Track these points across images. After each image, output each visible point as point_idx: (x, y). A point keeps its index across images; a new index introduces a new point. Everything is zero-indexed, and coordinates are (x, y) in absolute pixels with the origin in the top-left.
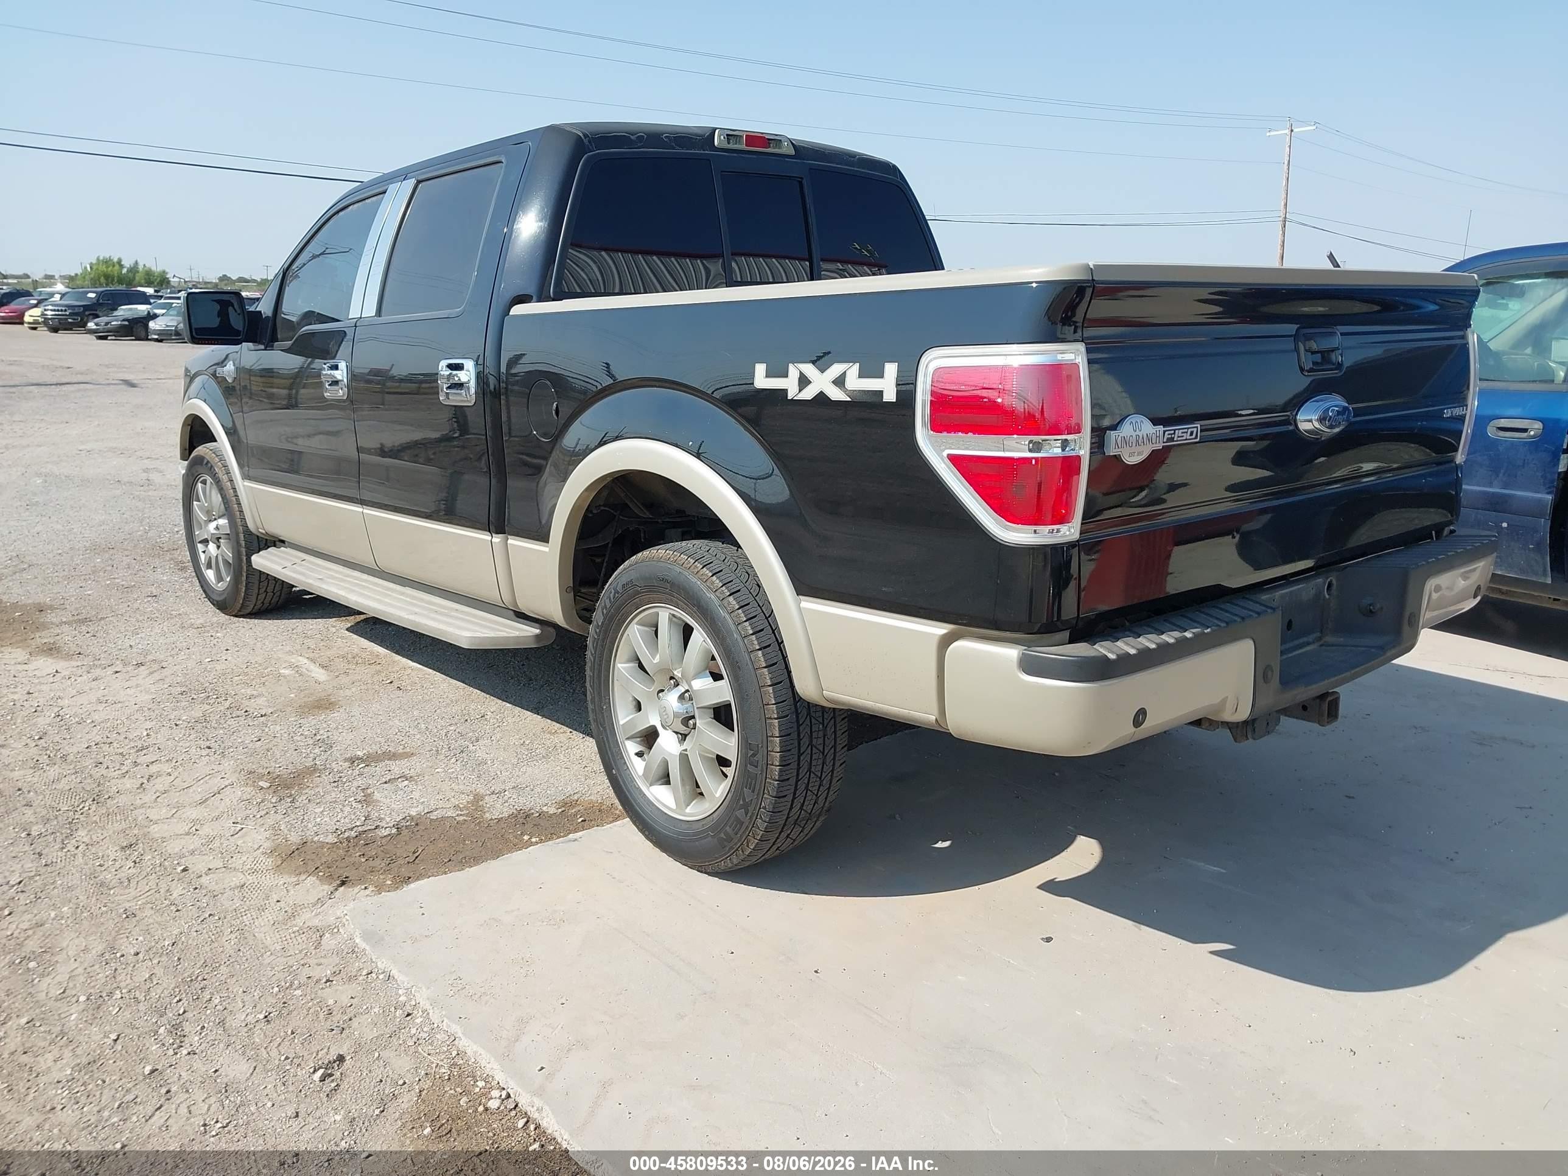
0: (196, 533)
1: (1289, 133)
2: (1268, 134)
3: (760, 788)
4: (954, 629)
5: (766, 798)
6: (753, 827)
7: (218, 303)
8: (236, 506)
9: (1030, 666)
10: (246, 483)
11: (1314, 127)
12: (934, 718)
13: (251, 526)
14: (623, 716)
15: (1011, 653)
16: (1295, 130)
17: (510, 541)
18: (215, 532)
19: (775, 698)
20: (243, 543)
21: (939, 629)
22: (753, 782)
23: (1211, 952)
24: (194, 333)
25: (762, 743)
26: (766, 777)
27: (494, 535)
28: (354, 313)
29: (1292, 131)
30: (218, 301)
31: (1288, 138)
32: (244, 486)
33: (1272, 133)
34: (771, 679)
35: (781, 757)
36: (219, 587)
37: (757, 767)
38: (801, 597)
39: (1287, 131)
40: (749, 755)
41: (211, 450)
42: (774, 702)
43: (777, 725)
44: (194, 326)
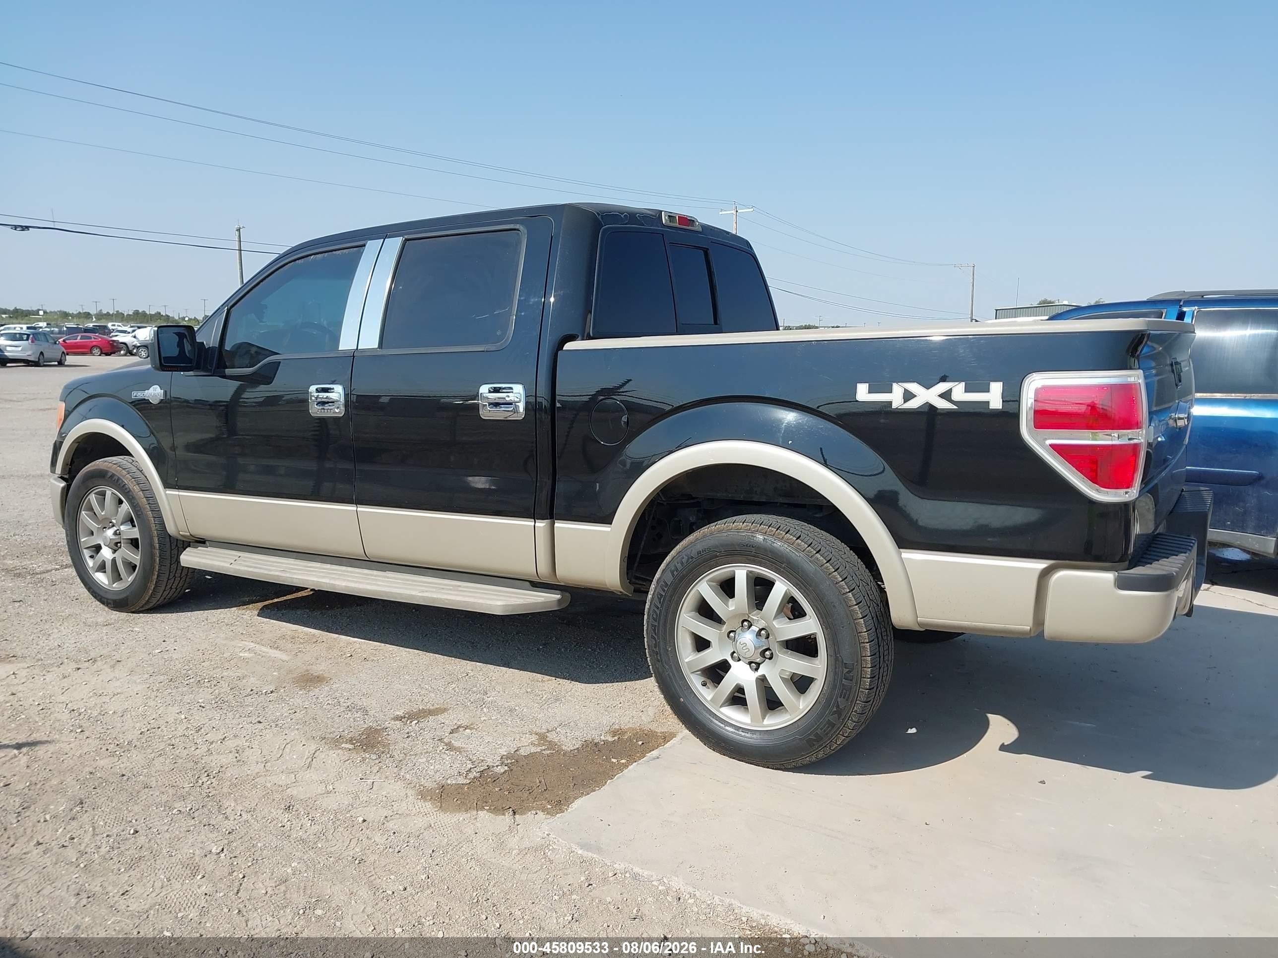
0: (82, 540)
1: (735, 213)
2: (720, 213)
3: (854, 697)
4: (1054, 563)
5: (858, 704)
6: (844, 726)
7: (177, 335)
8: (150, 512)
9: (1123, 584)
10: (167, 492)
11: (752, 210)
12: (1029, 628)
13: (171, 529)
14: (687, 656)
15: (1108, 577)
16: (739, 211)
17: (556, 525)
18: (114, 537)
19: (866, 627)
20: (157, 546)
21: (1040, 565)
22: (848, 693)
23: (1144, 777)
24: (163, 361)
25: (857, 662)
26: (860, 687)
27: (537, 521)
28: (347, 343)
29: (737, 211)
30: (178, 334)
31: (734, 216)
32: (166, 494)
33: (723, 213)
34: (861, 613)
35: (871, 671)
36: (115, 588)
37: (852, 680)
38: (901, 550)
39: (734, 212)
40: (844, 672)
41: (115, 464)
42: (865, 630)
43: (868, 647)
44: (163, 355)
